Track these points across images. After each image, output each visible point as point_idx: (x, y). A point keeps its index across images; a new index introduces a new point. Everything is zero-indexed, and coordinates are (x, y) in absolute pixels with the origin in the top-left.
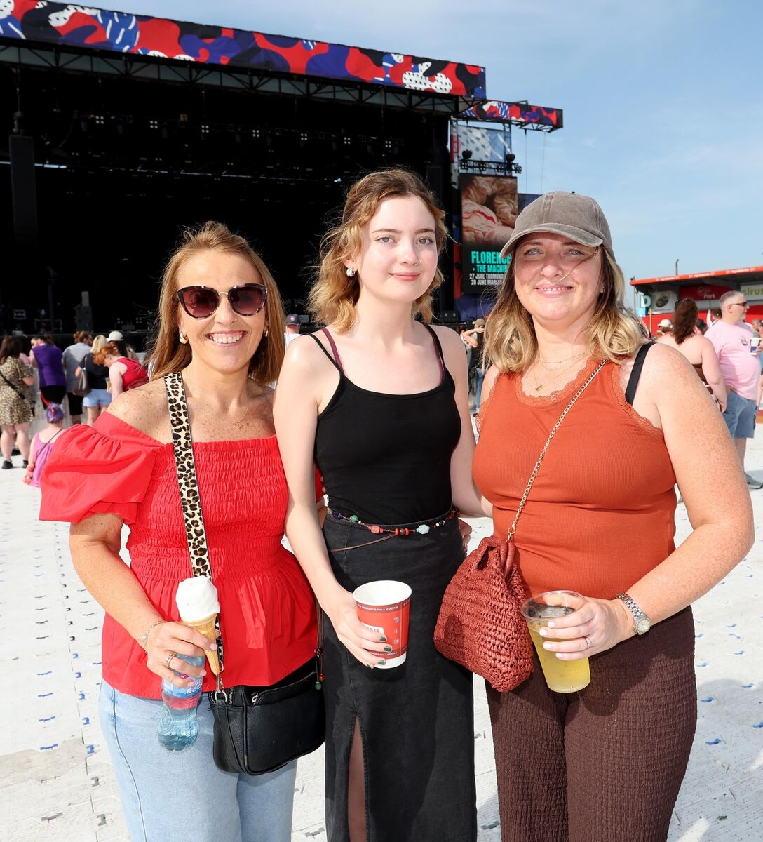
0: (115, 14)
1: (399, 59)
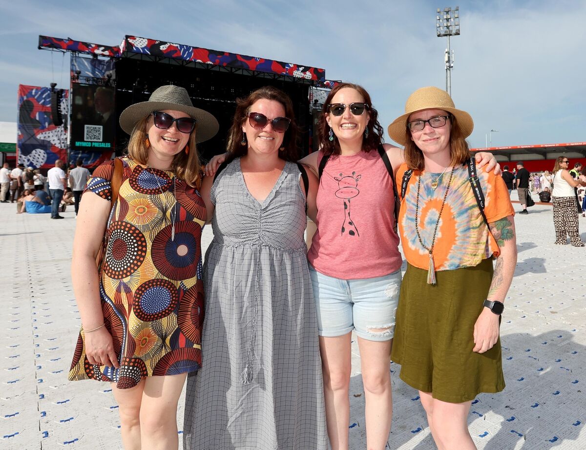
0: (185, 46)
1: (292, 66)
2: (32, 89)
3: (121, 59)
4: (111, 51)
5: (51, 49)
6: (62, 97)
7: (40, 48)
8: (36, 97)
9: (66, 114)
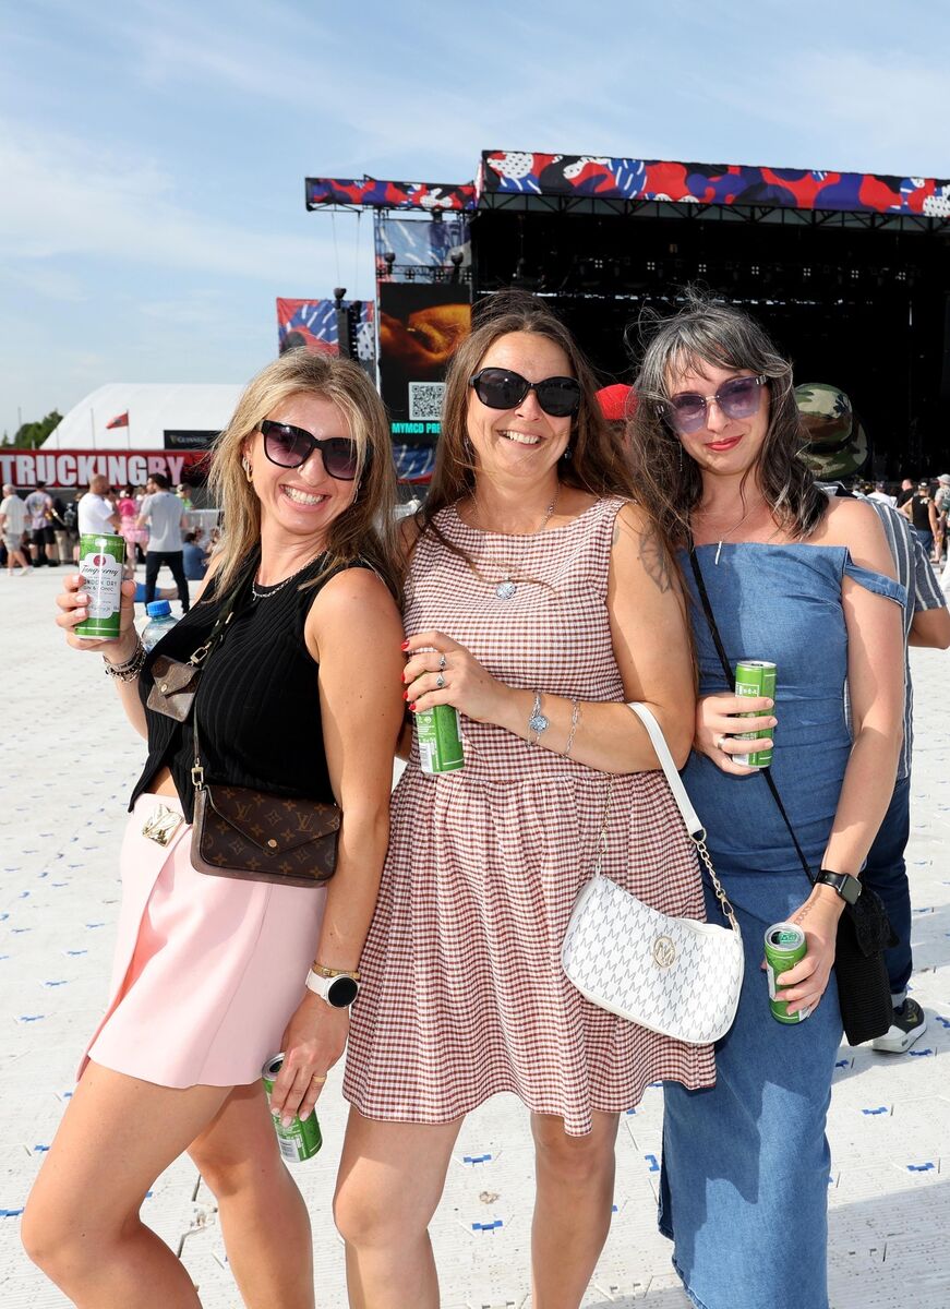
0: (625, 162)
1: (919, 184)
2: (301, 307)
3: (480, 214)
4: (457, 196)
5: (332, 207)
6: (359, 321)
7: (310, 209)
8: (309, 324)
9: (371, 358)
